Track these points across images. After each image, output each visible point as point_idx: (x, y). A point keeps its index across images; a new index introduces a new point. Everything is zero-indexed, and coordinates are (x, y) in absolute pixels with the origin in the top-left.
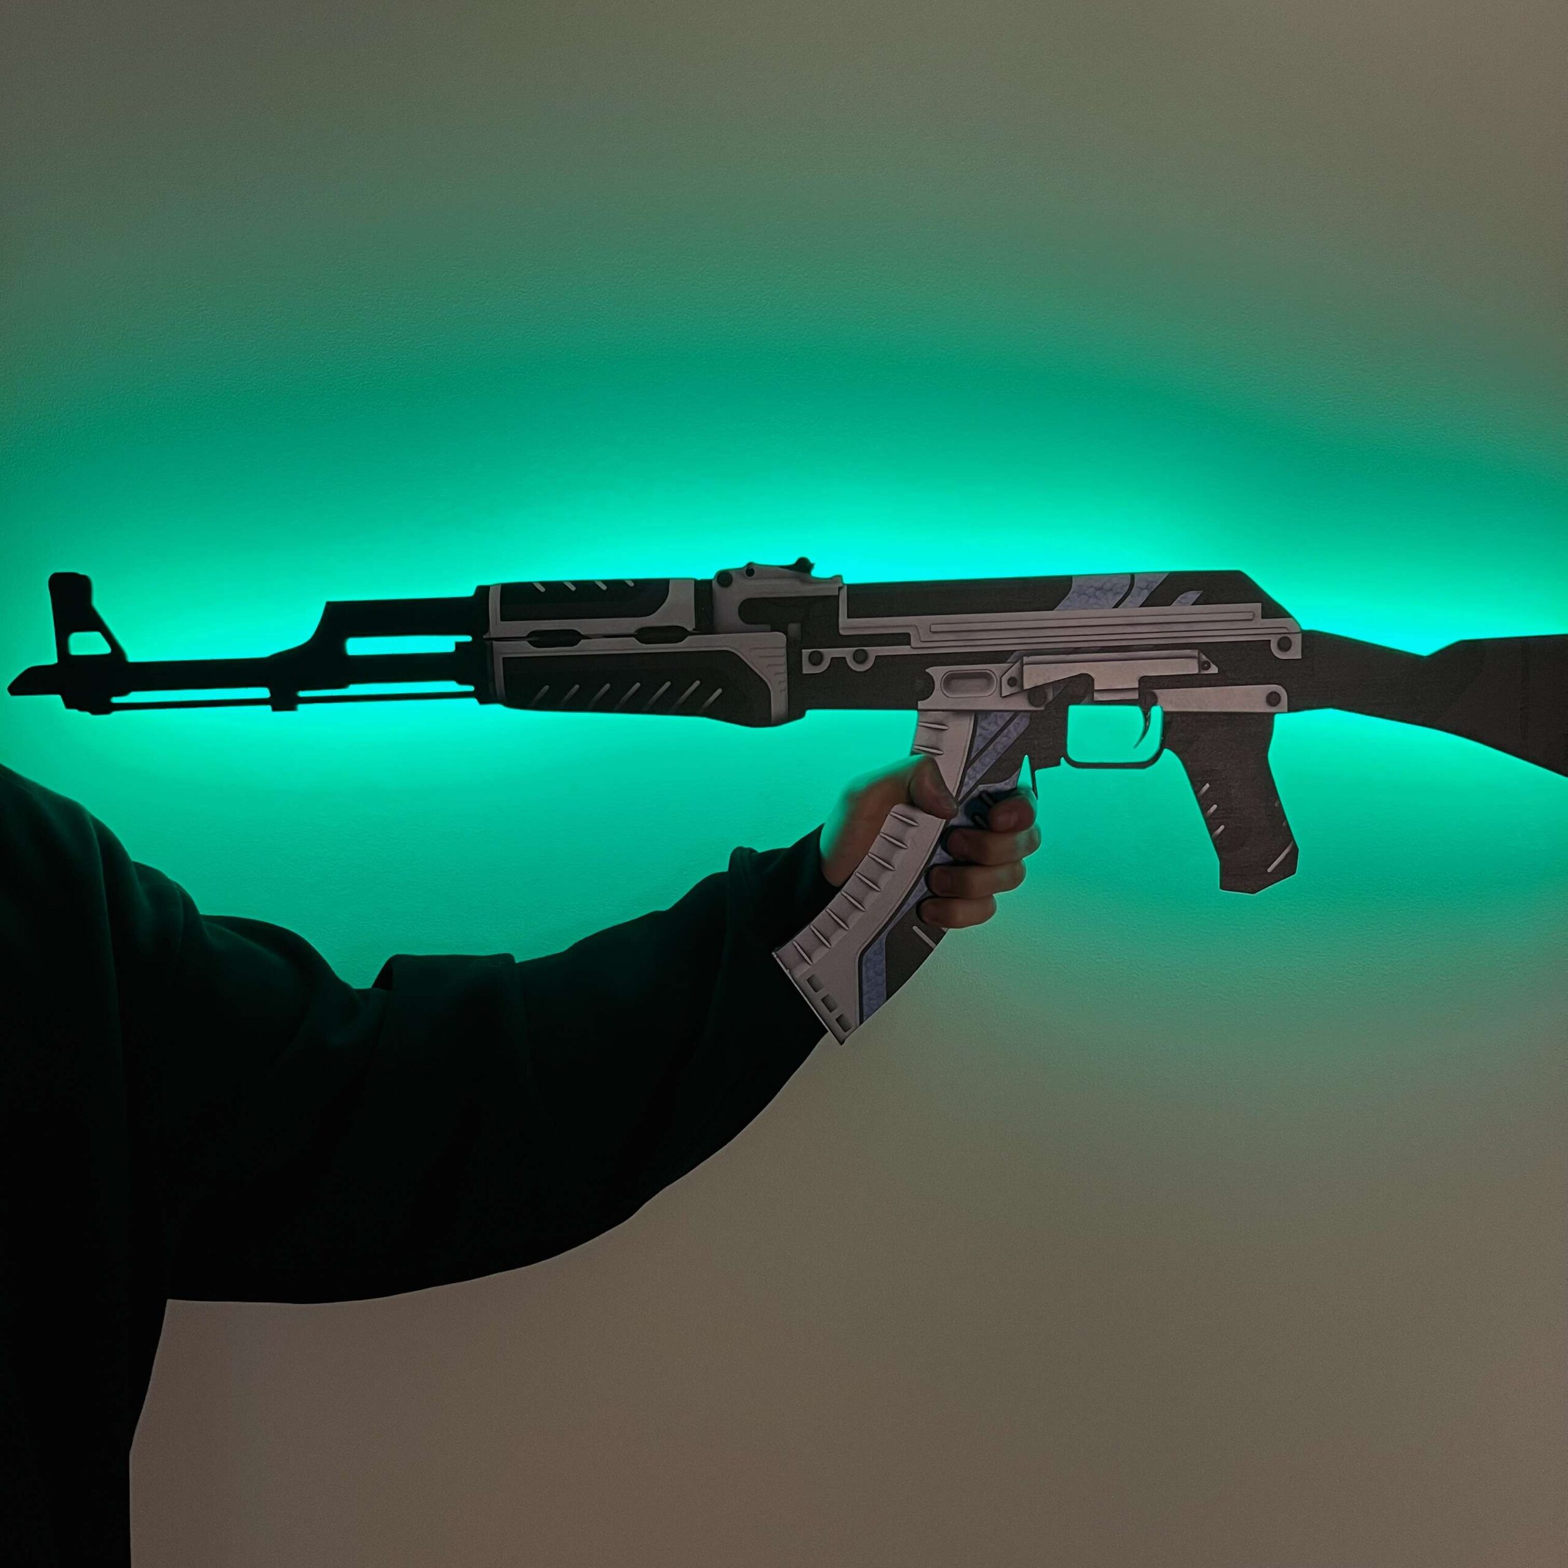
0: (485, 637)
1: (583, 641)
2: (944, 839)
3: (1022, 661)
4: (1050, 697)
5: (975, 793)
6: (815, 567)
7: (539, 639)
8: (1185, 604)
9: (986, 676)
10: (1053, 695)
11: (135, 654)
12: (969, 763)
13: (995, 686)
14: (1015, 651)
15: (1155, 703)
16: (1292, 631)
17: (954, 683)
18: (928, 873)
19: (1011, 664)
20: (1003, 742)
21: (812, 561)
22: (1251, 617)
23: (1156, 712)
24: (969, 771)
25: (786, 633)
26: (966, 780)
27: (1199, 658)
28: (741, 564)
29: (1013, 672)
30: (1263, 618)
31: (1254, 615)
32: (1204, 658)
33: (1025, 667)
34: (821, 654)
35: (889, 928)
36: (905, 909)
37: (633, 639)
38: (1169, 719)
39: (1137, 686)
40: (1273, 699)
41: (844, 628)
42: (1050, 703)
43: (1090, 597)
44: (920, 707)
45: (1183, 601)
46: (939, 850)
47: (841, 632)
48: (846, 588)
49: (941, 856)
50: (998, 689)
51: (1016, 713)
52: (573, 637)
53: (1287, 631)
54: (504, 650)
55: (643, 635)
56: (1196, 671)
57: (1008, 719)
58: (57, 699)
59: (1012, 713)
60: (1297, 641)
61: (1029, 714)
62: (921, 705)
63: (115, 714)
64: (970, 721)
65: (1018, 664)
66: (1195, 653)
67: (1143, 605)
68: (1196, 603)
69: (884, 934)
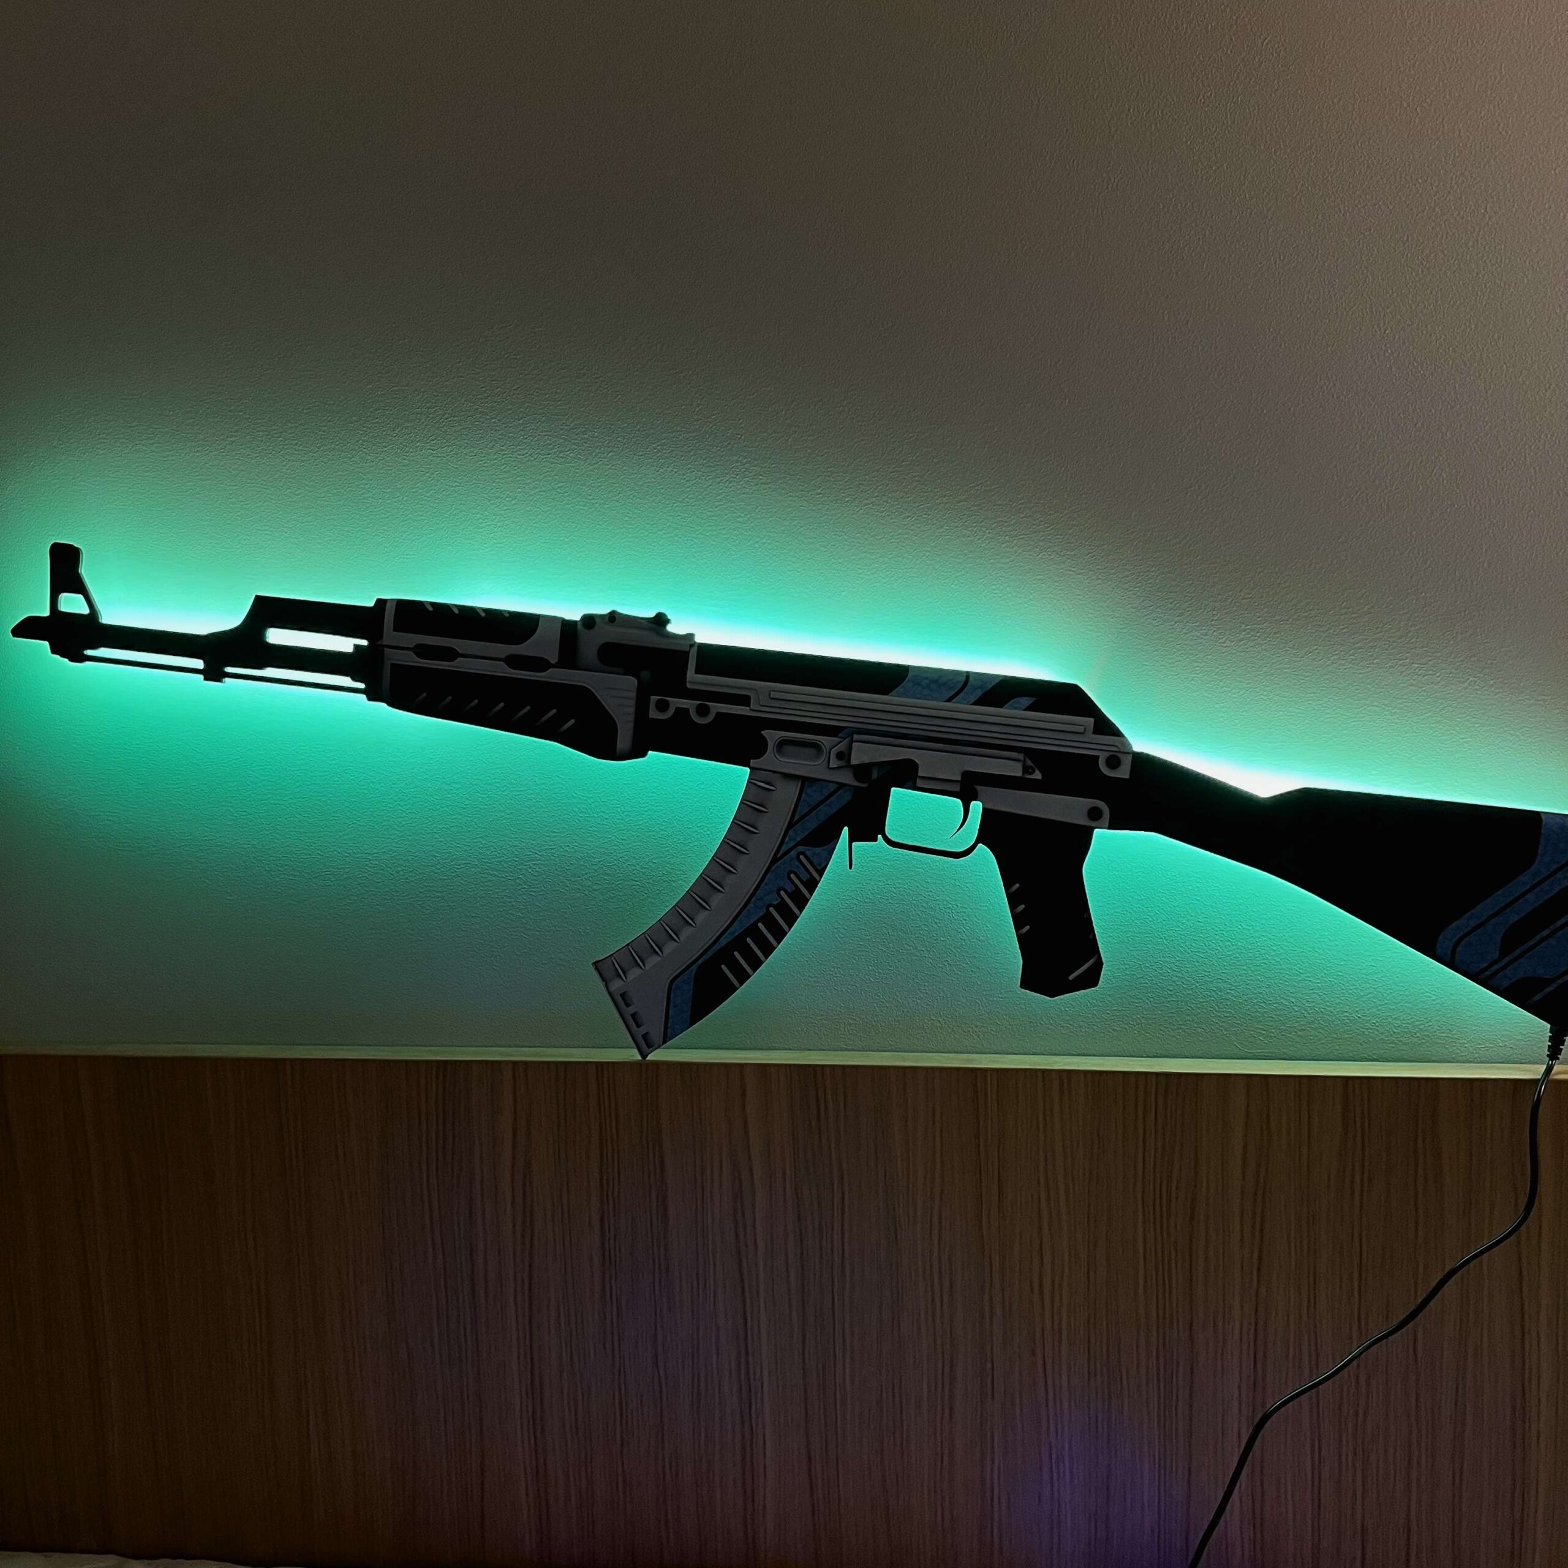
3: (853, 737)
4: (875, 775)
7: (422, 651)
8: (1016, 708)
9: (814, 746)
13: (823, 758)
16: (1122, 750)
19: (841, 739)
22: (1082, 731)
25: (638, 678)
27: (1024, 762)
29: (842, 747)
30: (1095, 732)
31: (1085, 729)
32: (1029, 763)
33: (854, 744)
34: (667, 702)
40: (1095, 815)
43: (924, 688)
48: (696, 646)
50: (826, 760)
51: (841, 786)
53: (1118, 750)
56: (1019, 774)
57: (832, 789)
59: (836, 786)
60: (1127, 762)
61: (853, 789)
64: (797, 785)
66: (1021, 756)
67: (976, 703)
68: (1028, 709)
69: (694, 967)
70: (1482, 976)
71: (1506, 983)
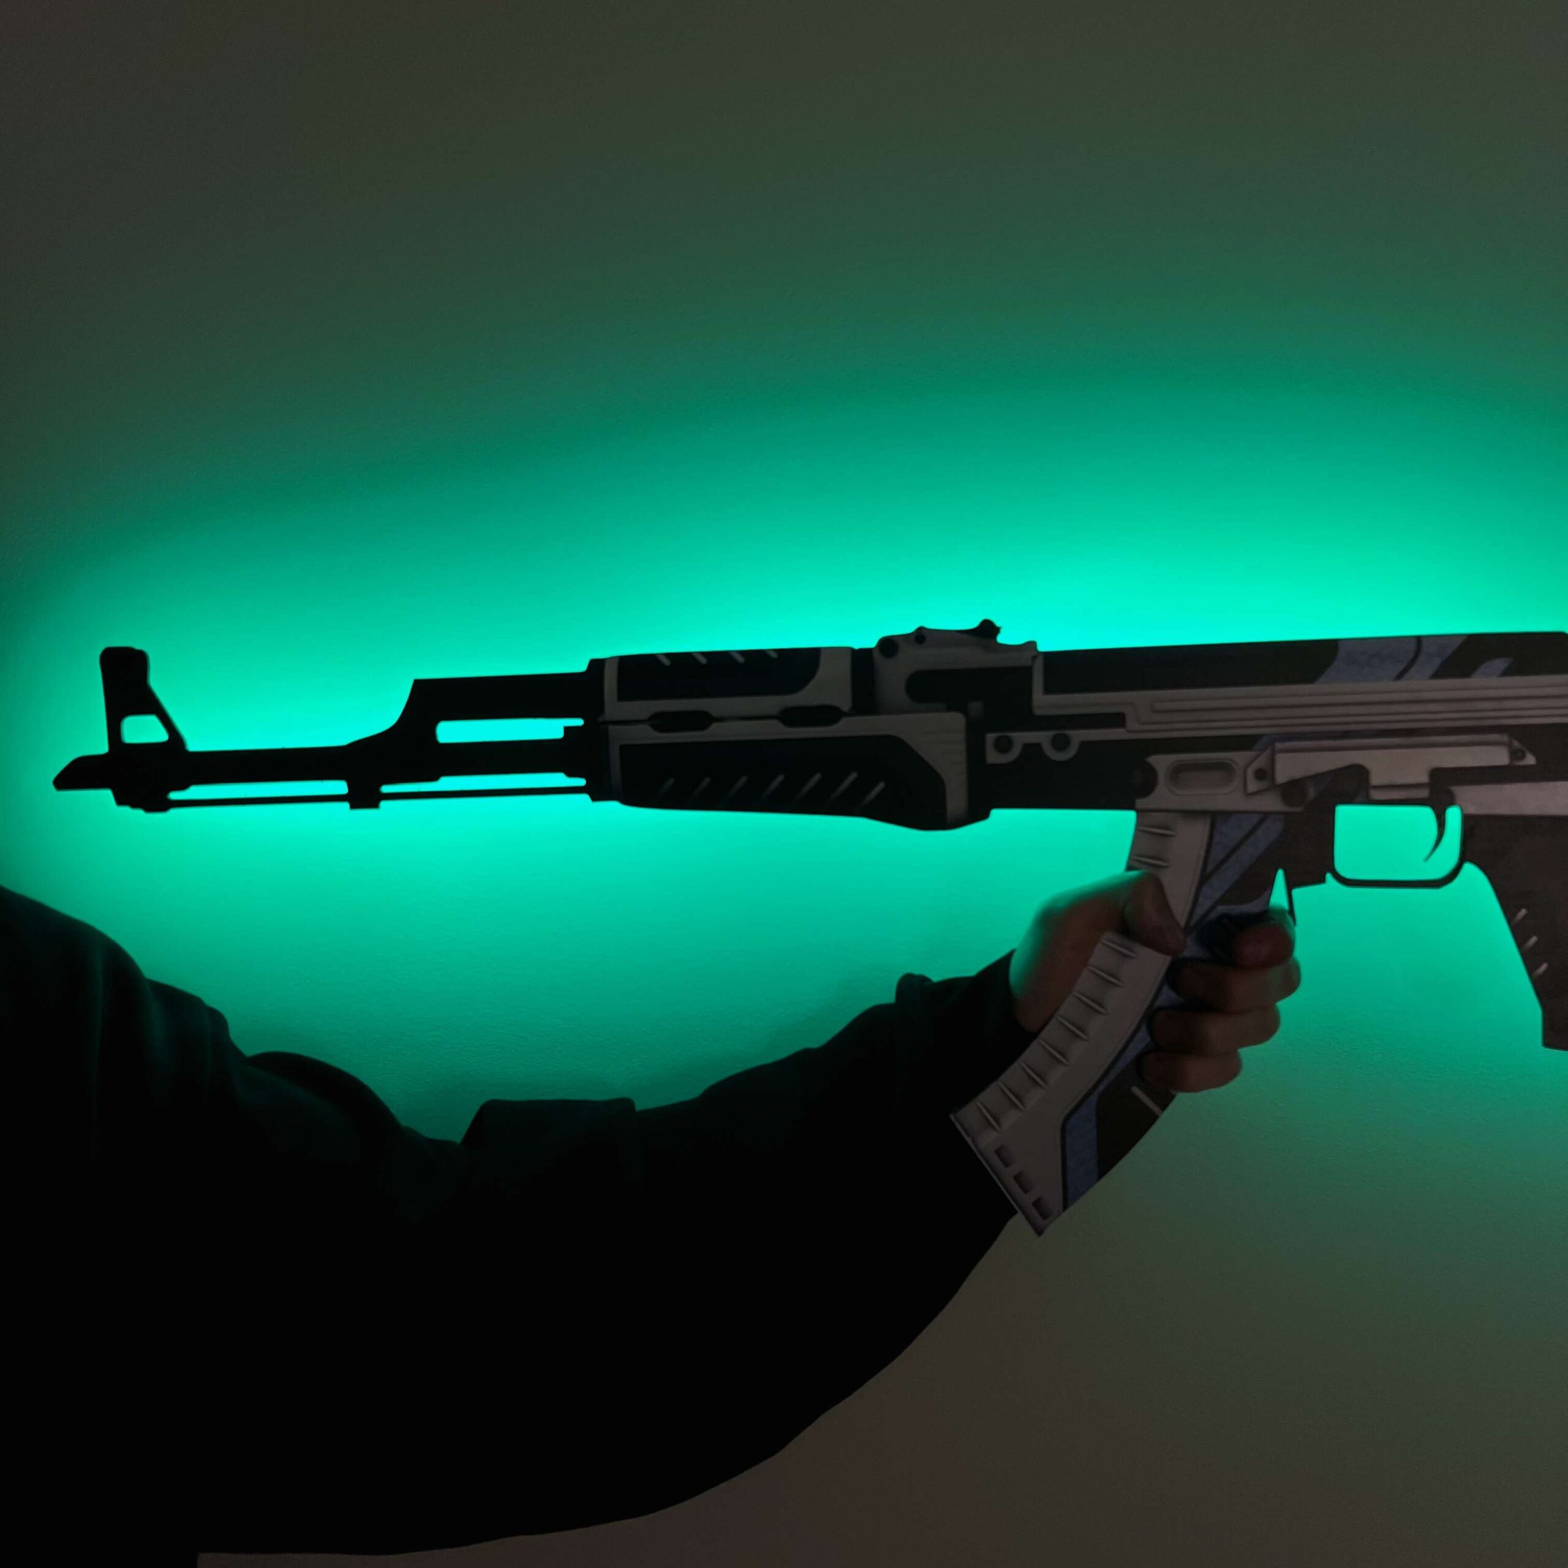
0: (599, 719)
1: (715, 725)
2: (1173, 977)
5: (1213, 915)
6: (1002, 631)
10: (1316, 791)
11: (196, 742)
12: (1205, 878)
14: (1262, 735)
15: (1452, 803)
17: (1182, 775)
18: (1150, 1017)
20: (1250, 853)
21: (998, 624)
23: (1454, 815)
24: (1205, 889)
26: (1201, 900)
28: (909, 628)
35: (1102, 1087)
36: (1121, 1064)
37: (775, 722)
38: (1471, 826)
39: (1427, 780)
41: (1040, 707)
42: (1311, 802)
44: (1138, 806)
45: (1488, 671)
46: (1166, 989)
47: (1036, 712)
49: (1168, 996)
52: (702, 720)
54: (620, 736)
55: (789, 717)
58: (107, 795)
62: (1140, 803)
63: (174, 812)
65: (1267, 752)
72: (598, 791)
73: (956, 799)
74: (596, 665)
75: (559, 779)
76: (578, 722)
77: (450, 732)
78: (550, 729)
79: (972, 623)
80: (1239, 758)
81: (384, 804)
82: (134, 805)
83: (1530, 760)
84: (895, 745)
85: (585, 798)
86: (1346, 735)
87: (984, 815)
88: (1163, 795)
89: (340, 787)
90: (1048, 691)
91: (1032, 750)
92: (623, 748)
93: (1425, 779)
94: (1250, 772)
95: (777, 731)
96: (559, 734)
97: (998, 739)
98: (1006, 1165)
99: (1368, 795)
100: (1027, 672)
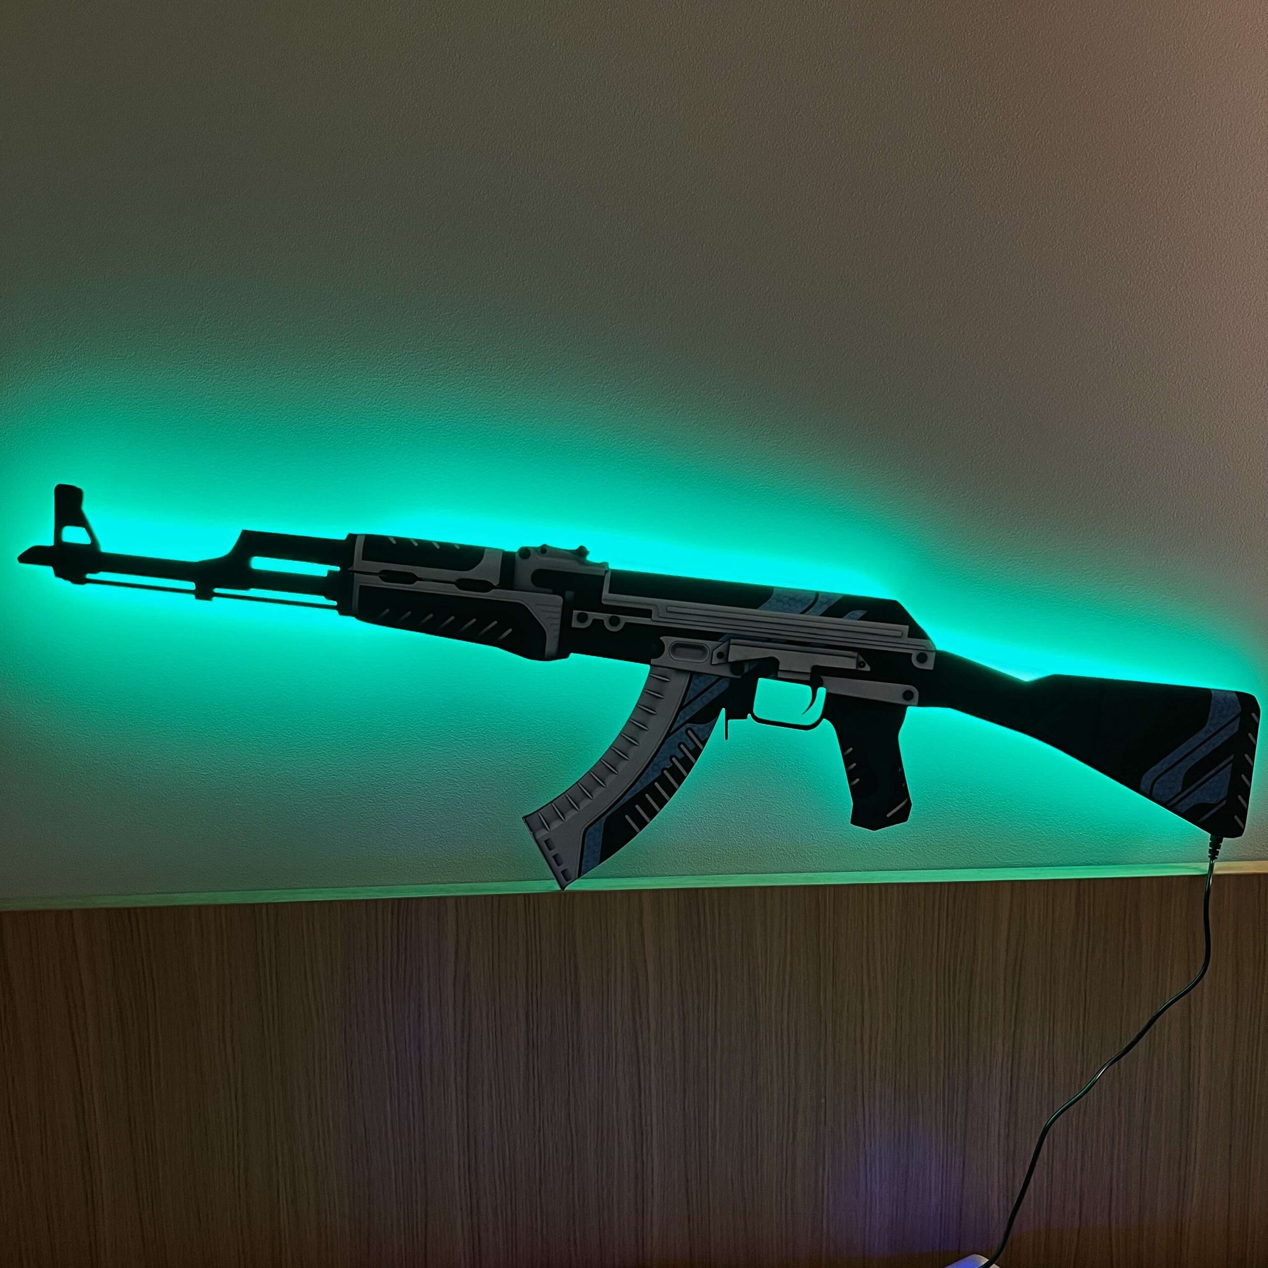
0: (349, 569)
1: (417, 582)
3: (730, 641)
4: (746, 669)
5: (683, 728)
6: (590, 554)
7: (386, 576)
8: (852, 619)
9: (701, 648)
10: (749, 668)
11: (107, 547)
12: (681, 708)
13: (708, 656)
14: (723, 634)
15: (822, 685)
16: (928, 649)
17: (678, 650)
19: (722, 643)
20: (709, 697)
21: (588, 549)
22: (900, 635)
23: (822, 692)
24: (681, 713)
25: (563, 597)
26: (678, 719)
27: (858, 658)
28: (537, 544)
29: (722, 648)
30: (909, 636)
31: (902, 634)
32: (861, 659)
33: (731, 646)
34: (586, 616)
35: (608, 814)
36: (622, 802)
37: (454, 585)
38: (830, 699)
39: (810, 671)
40: (908, 696)
41: (605, 600)
42: (746, 674)
43: (784, 604)
44: (652, 663)
45: (852, 616)
47: (603, 602)
48: (610, 572)
50: (709, 659)
51: (721, 677)
52: (412, 578)
53: (925, 649)
54: (360, 580)
55: (462, 584)
56: (854, 667)
57: (713, 681)
58: (50, 570)
59: (718, 677)
60: (932, 658)
61: (729, 680)
62: (653, 661)
63: (88, 586)
64: (687, 678)
65: (726, 643)
66: (855, 654)
67: (823, 615)
68: (861, 619)
69: (604, 818)
70: (1169, 805)
71: (1185, 809)
72: (343, 610)
73: (551, 646)
74: (352, 537)
75: (321, 600)
76: (337, 569)
77: (259, 563)
78: (320, 570)
79: (575, 547)
80: (709, 644)
81: (215, 599)
82: (65, 578)
83: (867, 668)
84: (520, 609)
85: (336, 612)
86: (769, 640)
87: (566, 656)
88: (666, 659)
89: (191, 586)
90: (610, 592)
91: (598, 623)
92: (361, 587)
93: (809, 671)
94: (715, 653)
95: (454, 591)
96: (325, 574)
97: (579, 615)
98: (550, 849)
99: (777, 674)
100: (603, 578)
